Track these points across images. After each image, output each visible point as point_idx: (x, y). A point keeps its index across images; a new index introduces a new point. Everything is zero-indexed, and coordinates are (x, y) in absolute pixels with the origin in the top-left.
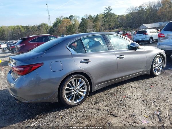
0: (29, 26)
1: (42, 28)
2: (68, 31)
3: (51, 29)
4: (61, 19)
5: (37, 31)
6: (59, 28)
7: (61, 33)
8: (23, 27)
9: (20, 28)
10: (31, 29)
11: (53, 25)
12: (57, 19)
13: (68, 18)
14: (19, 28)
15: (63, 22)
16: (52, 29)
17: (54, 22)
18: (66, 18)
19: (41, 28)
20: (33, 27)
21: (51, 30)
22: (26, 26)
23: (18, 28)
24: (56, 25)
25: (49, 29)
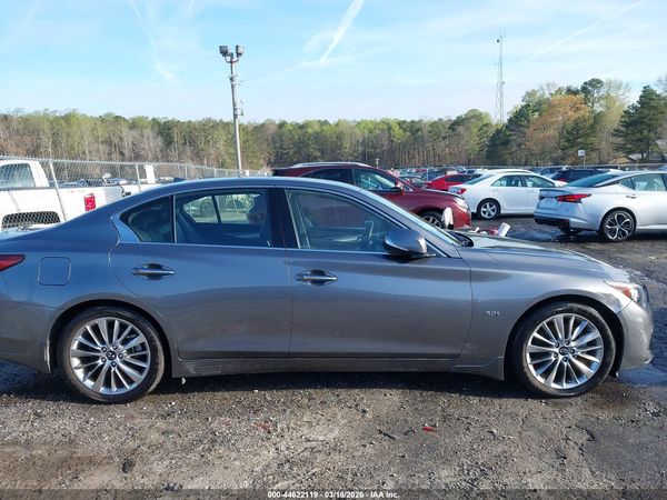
0: (420, 121)
1: (468, 129)
2: (566, 144)
3: (498, 132)
4: (547, 95)
5: (444, 138)
6: (529, 132)
7: (537, 150)
8: (401, 124)
9: (390, 128)
10: (426, 133)
11: (510, 120)
12: (530, 95)
13: (575, 93)
14: (387, 127)
15: (551, 106)
16: (501, 135)
17: (515, 107)
18: (570, 91)
19: (460, 129)
20: (433, 124)
21: (500, 138)
22: (413, 122)
23: (385, 127)
24: (519, 118)
25: (492, 132)
